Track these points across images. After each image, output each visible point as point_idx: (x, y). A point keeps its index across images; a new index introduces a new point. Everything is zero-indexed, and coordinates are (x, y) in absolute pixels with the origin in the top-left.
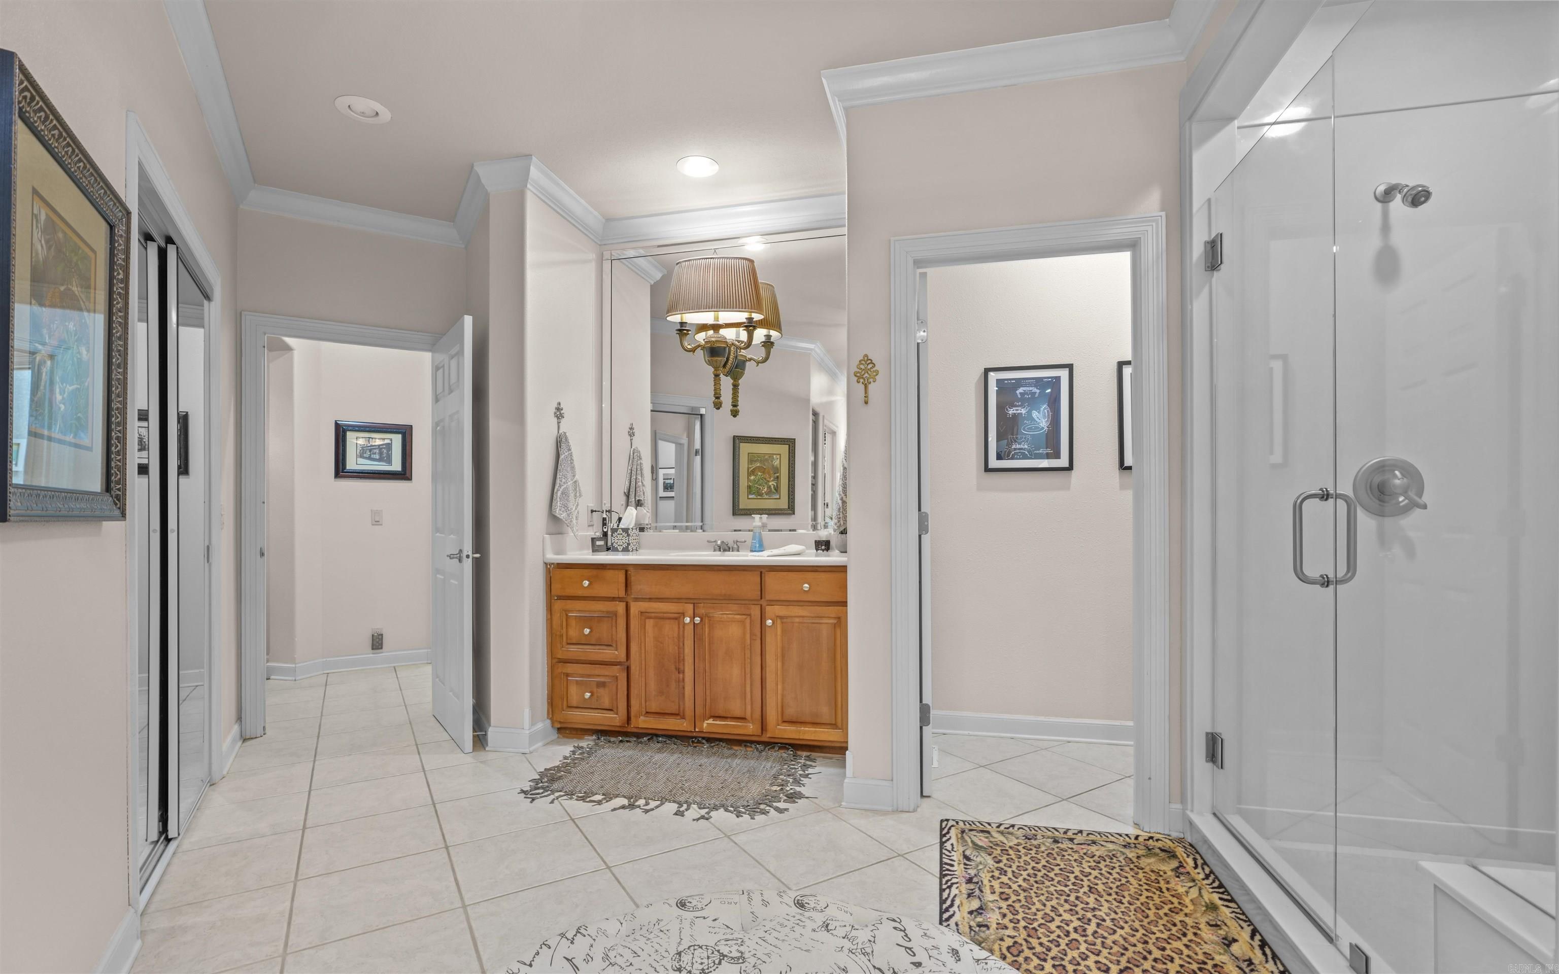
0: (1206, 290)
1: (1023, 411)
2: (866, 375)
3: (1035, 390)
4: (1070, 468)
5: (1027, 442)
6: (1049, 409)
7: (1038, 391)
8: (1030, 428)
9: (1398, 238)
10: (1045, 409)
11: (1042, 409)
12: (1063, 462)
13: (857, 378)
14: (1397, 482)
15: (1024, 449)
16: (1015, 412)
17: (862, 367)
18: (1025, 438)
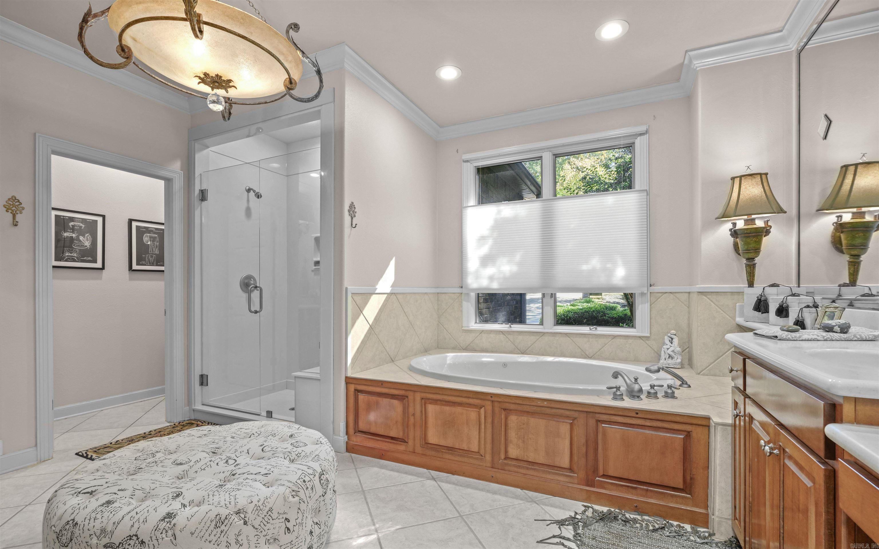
0: (200, 208)
1: (74, 235)
2: (14, 208)
3: (81, 225)
4: (103, 268)
5: (76, 252)
6: (90, 236)
7: (83, 226)
8: (79, 245)
9: (251, 205)
10: (88, 236)
11: (86, 236)
12: (99, 265)
13: (6, 209)
14: (252, 282)
15: (74, 256)
16: (68, 235)
17: (10, 202)
18: (75, 250)
